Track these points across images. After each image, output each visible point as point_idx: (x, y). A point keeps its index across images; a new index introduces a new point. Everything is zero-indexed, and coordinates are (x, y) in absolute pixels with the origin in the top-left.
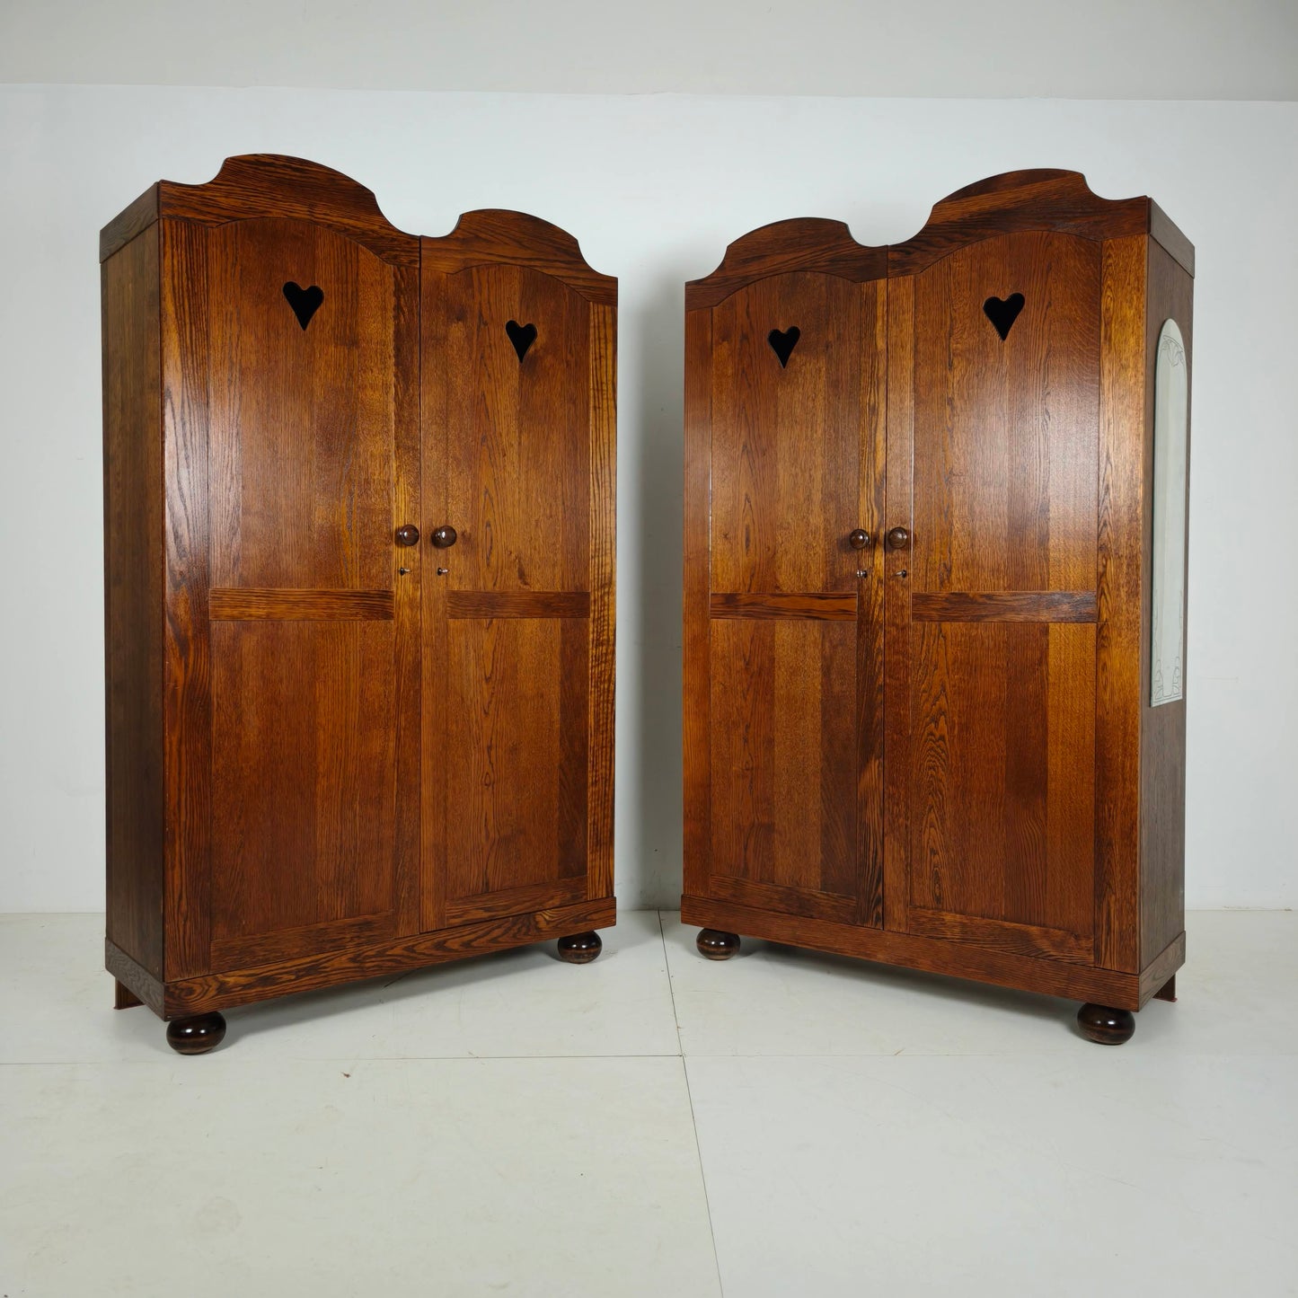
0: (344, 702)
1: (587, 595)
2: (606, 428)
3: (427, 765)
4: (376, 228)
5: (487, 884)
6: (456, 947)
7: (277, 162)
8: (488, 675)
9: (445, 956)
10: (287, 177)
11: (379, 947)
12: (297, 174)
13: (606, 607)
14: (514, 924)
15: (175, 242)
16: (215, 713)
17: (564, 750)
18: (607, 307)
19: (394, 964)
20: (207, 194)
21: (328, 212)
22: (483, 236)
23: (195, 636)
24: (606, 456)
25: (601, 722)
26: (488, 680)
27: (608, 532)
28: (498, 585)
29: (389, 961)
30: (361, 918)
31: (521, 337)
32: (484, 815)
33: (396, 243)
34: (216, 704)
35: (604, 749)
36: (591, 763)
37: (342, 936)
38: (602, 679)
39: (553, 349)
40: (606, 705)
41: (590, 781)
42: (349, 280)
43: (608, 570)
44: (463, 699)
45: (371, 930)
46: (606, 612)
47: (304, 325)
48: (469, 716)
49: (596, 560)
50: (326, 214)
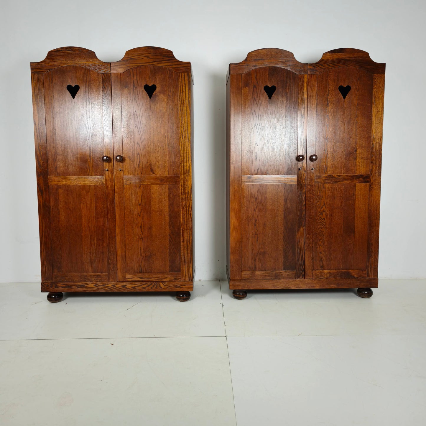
0: (90, 209)
1: (179, 177)
2: (186, 117)
3: (118, 231)
4: (95, 63)
5: (141, 270)
6: (130, 288)
8: (140, 203)
9: (126, 290)
10: (66, 53)
11: (103, 283)
12: (70, 51)
13: (187, 181)
14: (151, 284)
15: (34, 80)
16: (52, 211)
17: (170, 229)
19: (108, 289)
20: (43, 64)
22: (133, 58)
23: (45, 189)
25: (186, 221)
26: (140, 205)
27: (187, 154)
28: (143, 174)
29: (107, 288)
30: (97, 274)
31: (150, 90)
32: (139, 248)
33: (102, 66)
34: (52, 208)
35: (187, 231)
36: (182, 235)
37: (91, 278)
38: (186, 206)
39: (163, 92)
40: (187, 215)
41: (181, 241)
42: (87, 81)
43: (188, 168)
44: (131, 211)
45: (101, 278)
46: (187, 183)
47: (74, 98)
48: (133, 216)
49: (182, 164)
50: (79, 62)
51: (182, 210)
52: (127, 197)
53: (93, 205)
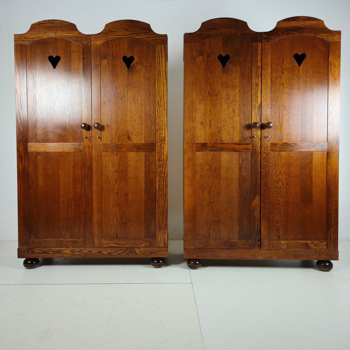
0: (68, 176)
1: (155, 144)
2: (162, 87)
3: (95, 197)
4: (76, 35)
5: (117, 236)
6: (105, 254)
7: (45, 22)
8: (117, 170)
9: (103, 256)
10: (48, 26)
11: (79, 249)
12: (52, 24)
13: (163, 148)
14: (127, 250)
15: (17, 50)
16: (31, 177)
17: (146, 196)
18: (162, 45)
19: (84, 255)
20: (26, 36)
21: (61, 33)
22: (113, 30)
23: (24, 156)
24: (162, 96)
25: (161, 187)
26: (116, 172)
27: (163, 122)
28: (120, 141)
29: (82, 254)
30: (74, 239)
31: (128, 61)
32: (116, 214)
33: (83, 38)
34: (31, 175)
35: (162, 197)
36: (157, 201)
37: (68, 244)
38: (161, 173)
39: (140, 63)
40: (163, 182)
41: (157, 207)
42: (68, 52)
43: (163, 135)
44: (107, 177)
45: (77, 244)
46: (163, 150)
47: (55, 68)
48: (110, 183)
49: (158, 132)
50: (60, 34)
51: (157, 176)
52: (105, 164)
53: (71, 172)
